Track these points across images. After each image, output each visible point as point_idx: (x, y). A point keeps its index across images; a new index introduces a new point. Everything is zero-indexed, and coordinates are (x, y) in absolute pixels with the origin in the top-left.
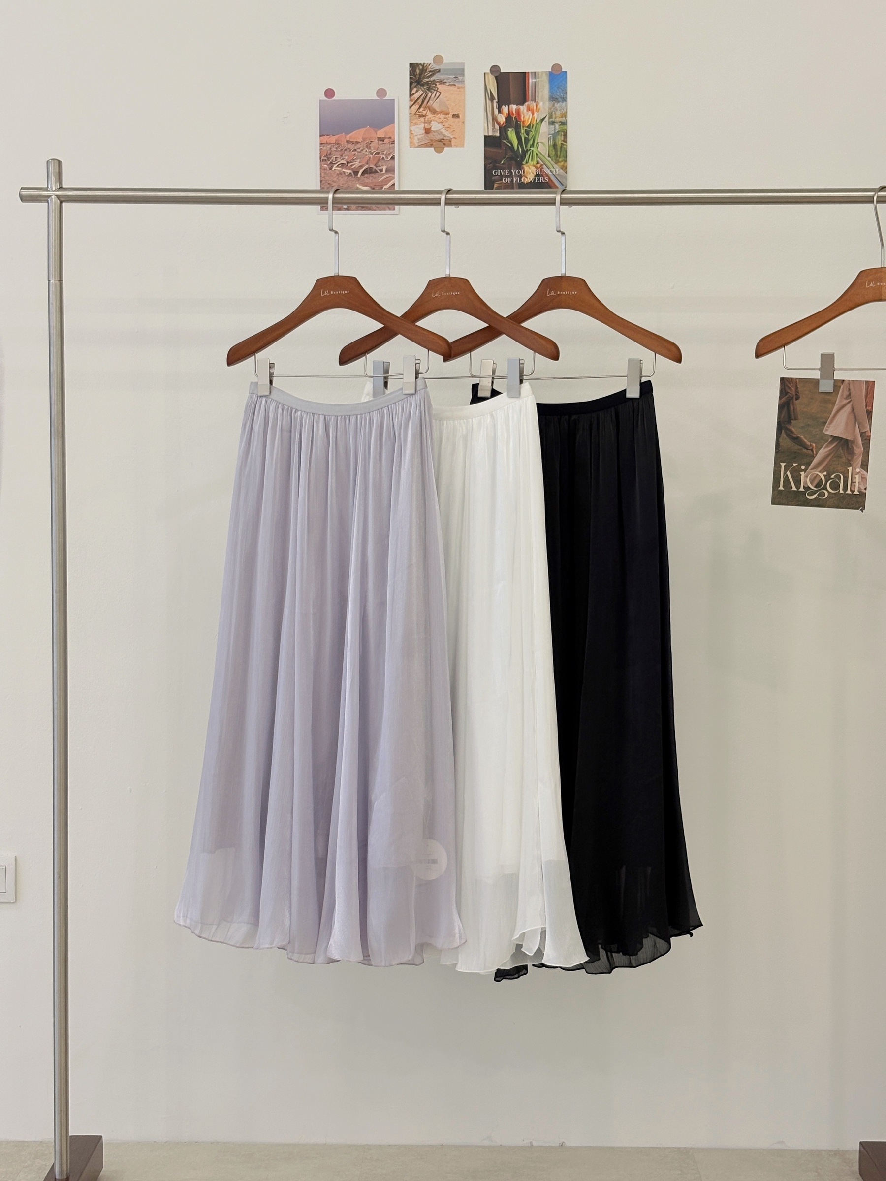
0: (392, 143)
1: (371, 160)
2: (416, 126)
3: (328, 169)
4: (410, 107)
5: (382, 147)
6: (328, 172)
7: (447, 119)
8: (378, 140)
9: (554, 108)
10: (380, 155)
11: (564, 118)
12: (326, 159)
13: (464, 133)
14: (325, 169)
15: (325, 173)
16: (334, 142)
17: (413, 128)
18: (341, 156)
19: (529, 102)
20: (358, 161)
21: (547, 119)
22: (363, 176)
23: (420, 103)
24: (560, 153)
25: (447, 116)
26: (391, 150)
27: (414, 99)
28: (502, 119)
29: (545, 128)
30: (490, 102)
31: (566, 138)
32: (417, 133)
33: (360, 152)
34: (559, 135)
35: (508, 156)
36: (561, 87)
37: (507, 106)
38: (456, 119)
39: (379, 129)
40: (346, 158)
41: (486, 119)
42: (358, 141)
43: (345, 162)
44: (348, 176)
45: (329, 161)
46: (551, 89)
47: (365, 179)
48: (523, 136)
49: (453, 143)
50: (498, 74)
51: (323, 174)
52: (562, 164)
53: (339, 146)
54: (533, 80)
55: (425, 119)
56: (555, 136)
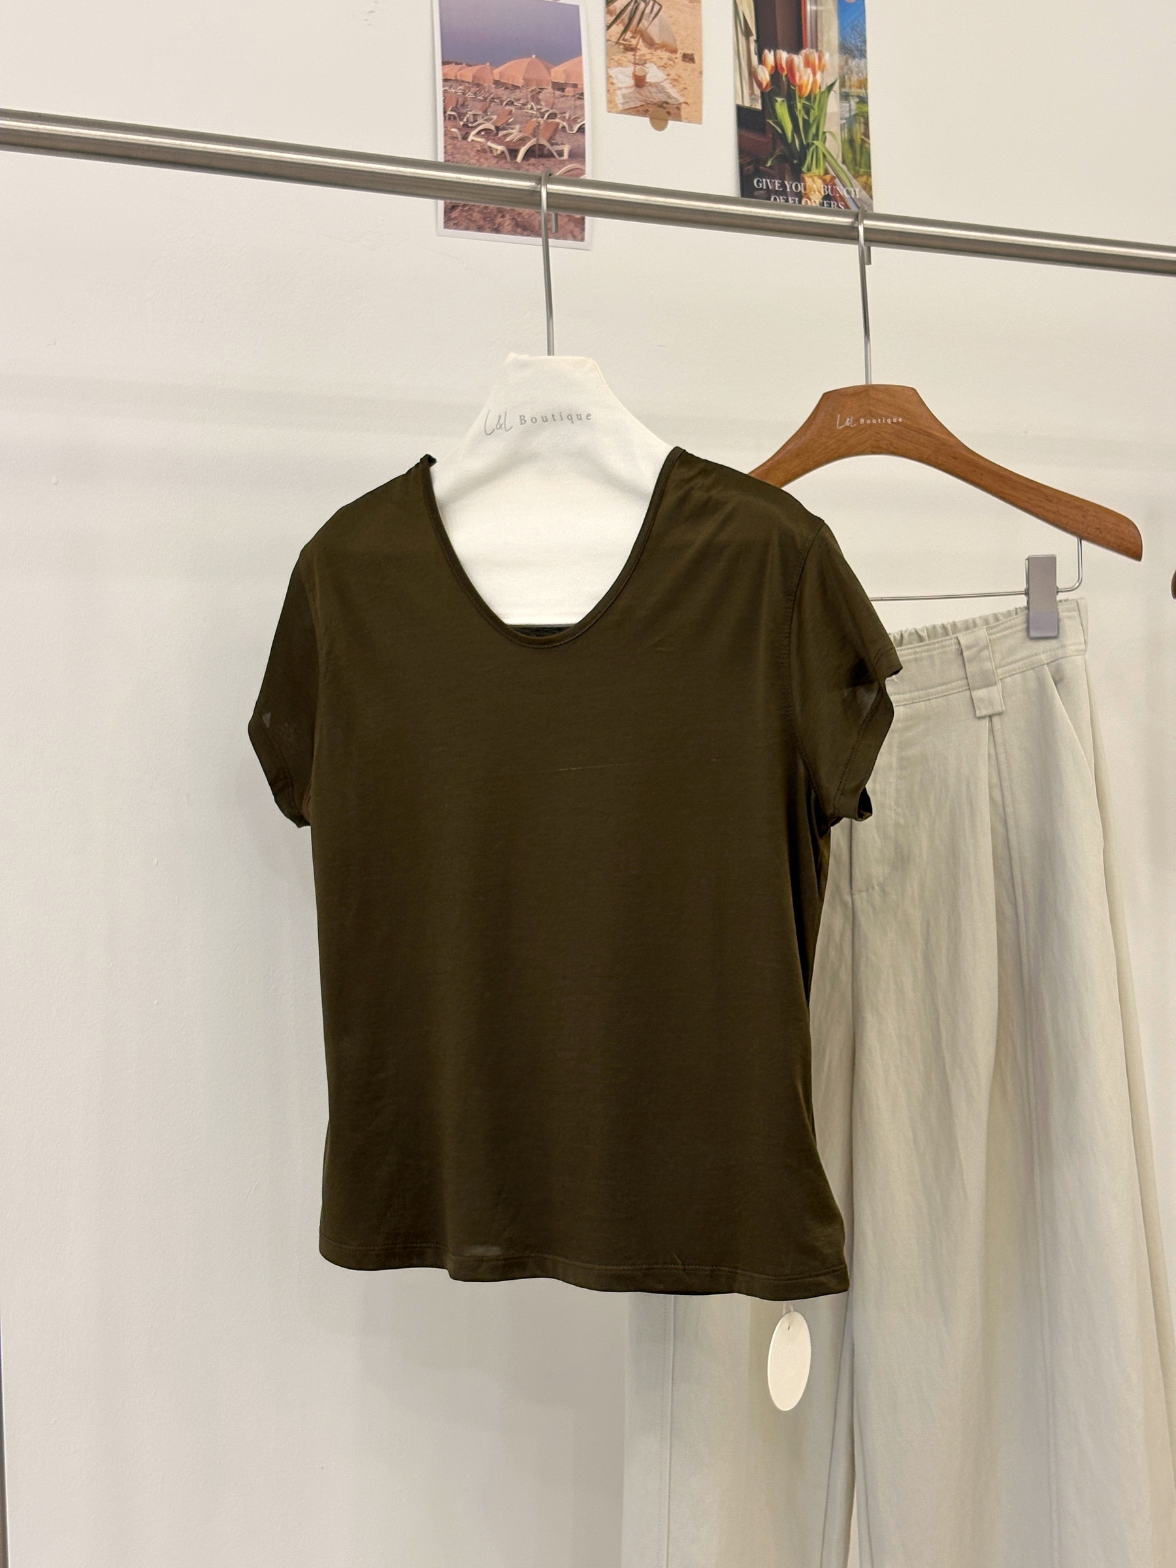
0: (579, 98)
1: (541, 128)
2: (620, 68)
3: (459, 137)
4: (608, 27)
5: (561, 104)
6: (459, 142)
7: (674, 62)
8: (553, 88)
9: (847, 67)
10: (557, 120)
11: (864, 91)
12: (456, 114)
13: (702, 94)
15: (454, 147)
17: (613, 72)
18: (485, 112)
19: (807, 49)
20: (518, 127)
21: (836, 87)
22: (527, 160)
23: (626, 21)
24: (861, 158)
25: (673, 56)
26: (579, 113)
27: (615, 10)
28: (764, 75)
29: (833, 104)
30: (744, 38)
31: (868, 128)
32: (622, 83)
33: (521, 108)
34: (856, 122)
35: (778, 152)
36: (858, 30)
37: (772, 52)
38: (687, 64)
39: (556, 65)
40: (495, 117)
41: (738, 70)
42: (516, 84)
43: (493, 128)
44: (497, 157)
45: (461, 120)
46: (842, 29)
47: (531, 167)
48: (801, 115)
49: (683, 113)
51: (449, 148)
52: (864, 179)
53: (479, 90)
54: (812, 7)
55: (634, 55)
56: (850, 122)
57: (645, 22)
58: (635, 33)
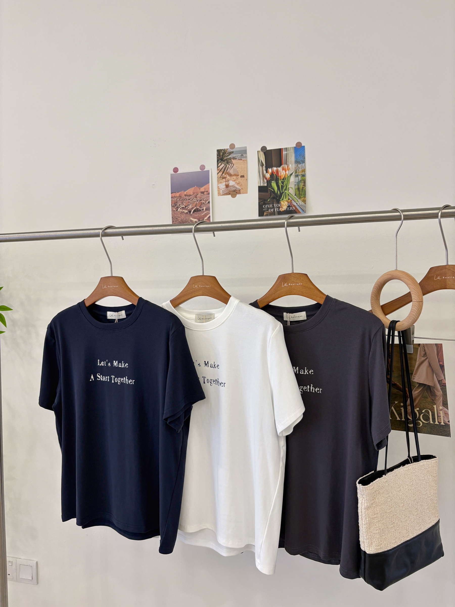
0: (208, 194)
1: (197, 204)
2: (221, 184)
3: (176, 211)
4: (218, 174)
5: (203, 197)
6: (175, 212)
7: (238, 179)
8: (201, 193)
9: (298, 167)
10: (202, 201)
11: (304, 173)
12: (174, 205)
13: (247, 185)
14: (174, 211)
15: (174, 213)
16: (178, 196)
17: (219, 185)
18: (182, 203)
19: (283, 165)
20: (191, 205)
21: (294, 174)
22: (194, 213)
23: (223, 171)
24: (302, 193)
25: (238, 177)
26: (208, 198)
27: (220, 169)
28: (268, 176)
29: (292, 179)
30: (261, 168)
31: (305, 184)
32: (222, 188)
33: (192, 200)
34: (301, 182)
35: (272, 197)
36: (302, 155)
37: (271, 169)
38: (242, 178)
39: (202, 187)
40: (185, 204)
41: (259, 177)
42: (190, 194)
43: (184, 207)
44: (186, 213)
45: (176, 206)
46: (296, 156)
47: (195, 215)
48: (280, 184)
49: (241, 192)
50: (265, 151)
51: (173, 213)
52: (303, 199)
53: (181, 198)
54: (285, 153)
55: (225, 179)
56: (298, 183)
57: (229, 170)
58: (226, 173)
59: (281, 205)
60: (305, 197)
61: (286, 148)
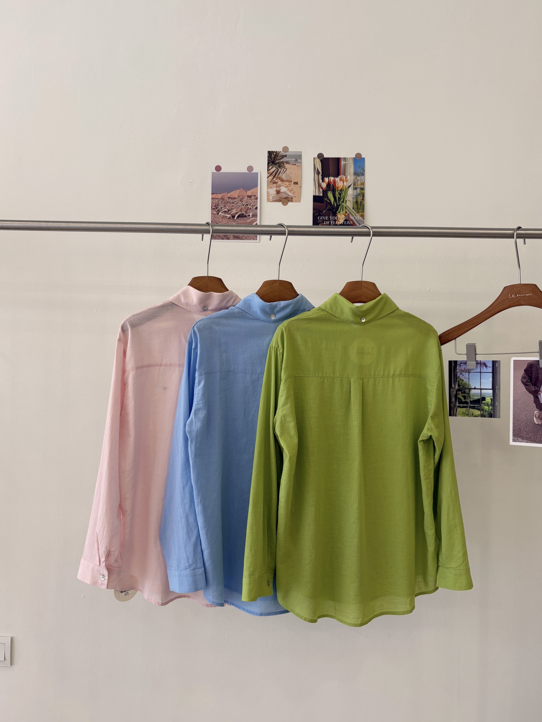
0: (256, 199)
1: (243, 209)
2: (271, 189)
3: (216, 214)
4: (268, 178)
5: (250, 201)
6: (216, 216)
7: (291, 185)
8: (247, 197)
9: (356, 179)
10: (248, 206)
11: (363, 186)
12: (215, 208)
13: (301, 193)
14: (214, 214)
15: (215, 217)
16: (220, 198)
17: (269, 190)
18: (225, 206)
19: (341, 175)
20: (235, 209)
21: (352, 186)
22: (238, 218)
23: (274, 175)
24: (360, 207)
25: (290, 183)
26: (255, 203)
27: (270, 172)
28: (324, 185)
29: (351, 191)
30: (317, 175)
31: (364, 198)
32: (272, 193)
33: (236, 204)
34: (359, 196)
35: (328, 208)
36: (361, 167)
37: (328, 178)
38: (295, 185)
39: (249, 190)
40: (228, 207)
41: (314, 186)
42: (235, 197)
43: (227, 210)
44: (228, 218)
45: (217, 209)
46: (355, 168)
47: (239, 220)
48: (337, 195)
49: (294, 200)
50: (322, 159)
51: (213, 217)
52: (361, 213)
53: (223, 200)
54: (344, 163)
55: (277, 185)
56: (357, 196)
57: (281, 175)
58: (277, 178)
59: (337, 218)
60: (363, 212)
61: (345, 158)
